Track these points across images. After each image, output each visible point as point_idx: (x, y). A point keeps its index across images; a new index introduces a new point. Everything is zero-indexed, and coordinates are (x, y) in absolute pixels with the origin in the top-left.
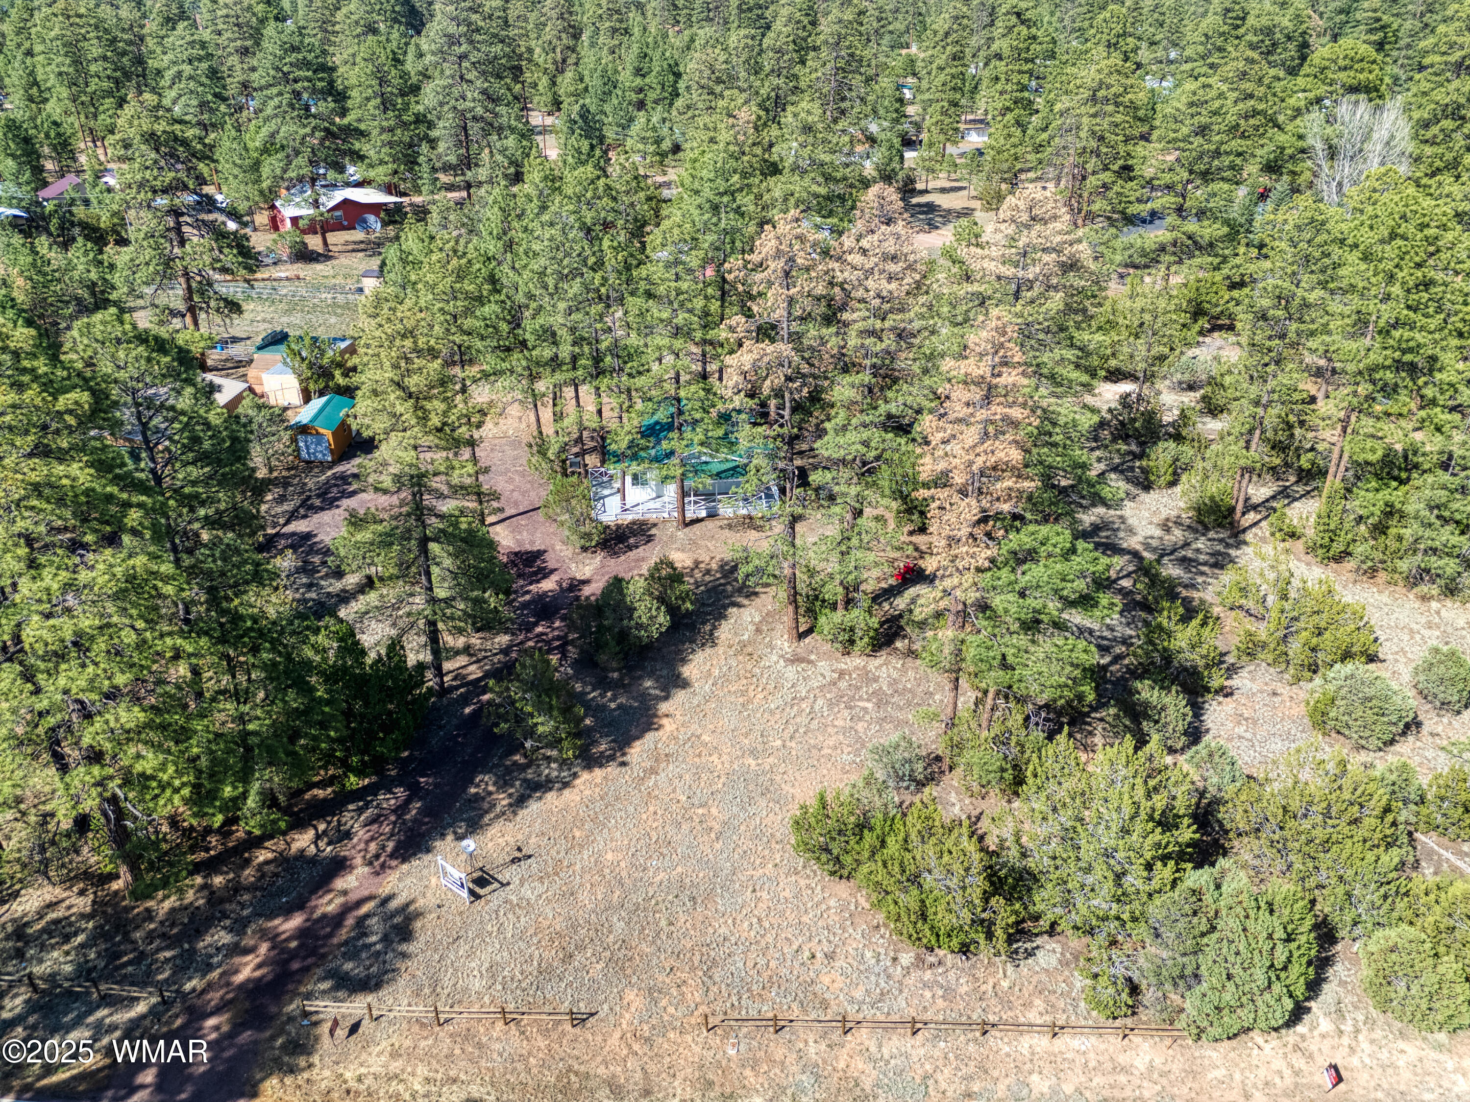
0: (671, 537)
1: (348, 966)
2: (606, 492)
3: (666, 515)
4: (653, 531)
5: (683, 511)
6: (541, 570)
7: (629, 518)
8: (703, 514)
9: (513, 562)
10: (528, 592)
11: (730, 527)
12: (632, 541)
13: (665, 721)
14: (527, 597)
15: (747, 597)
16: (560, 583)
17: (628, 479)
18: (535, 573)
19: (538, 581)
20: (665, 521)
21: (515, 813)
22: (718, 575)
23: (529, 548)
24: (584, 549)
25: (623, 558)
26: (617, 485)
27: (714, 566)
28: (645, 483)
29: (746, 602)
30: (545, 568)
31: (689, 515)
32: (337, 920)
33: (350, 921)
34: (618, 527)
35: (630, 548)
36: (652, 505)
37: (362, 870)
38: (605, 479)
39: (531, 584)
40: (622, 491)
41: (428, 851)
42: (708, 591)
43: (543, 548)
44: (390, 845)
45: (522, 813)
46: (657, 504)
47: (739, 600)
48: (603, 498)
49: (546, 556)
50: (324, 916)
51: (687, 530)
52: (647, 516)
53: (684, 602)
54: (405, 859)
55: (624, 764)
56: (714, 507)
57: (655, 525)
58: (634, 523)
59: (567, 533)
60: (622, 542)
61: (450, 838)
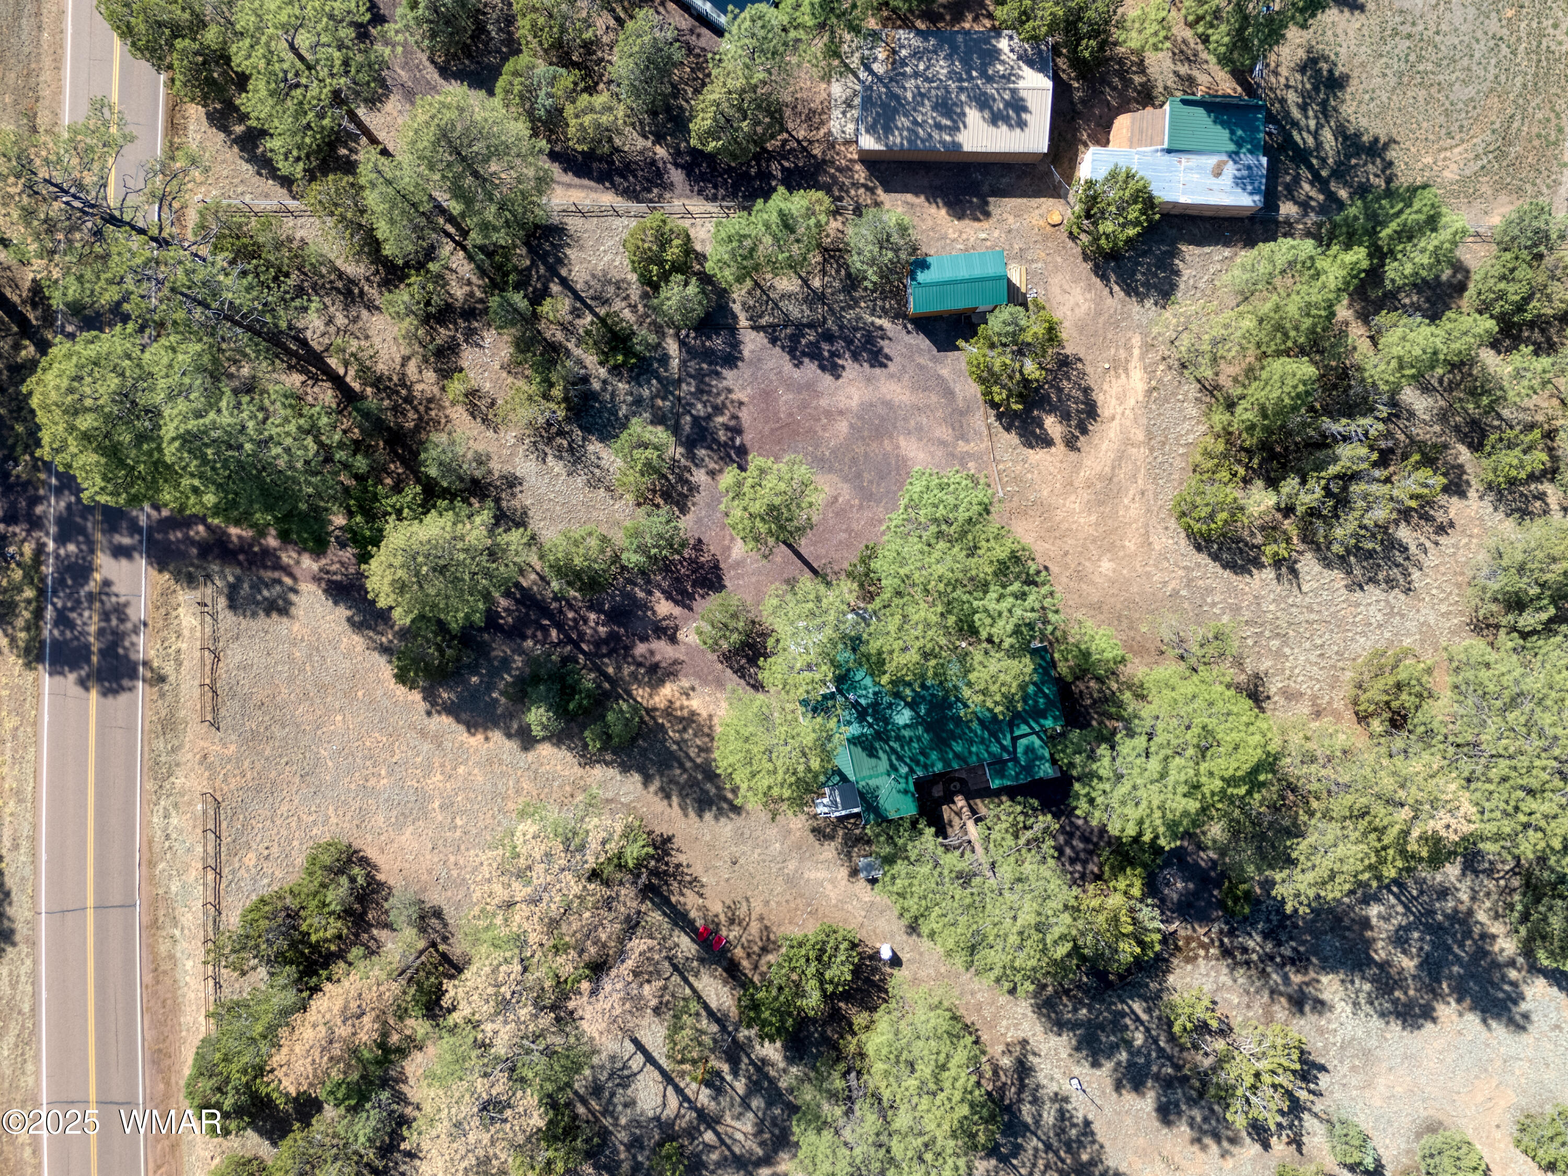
1: (246, 586)
13: (480, 737)
16: (669, 617)
21: (375, 649)
32: (279, 566)
33: (276, 575)
37: (315, 567)
41: (336, 603)
42: (670, 752)
44: (338, 578)
45: (376, 655)
50: (279, 558)
54: (325, 591)
55: (429, 714)
61: (349, 613)
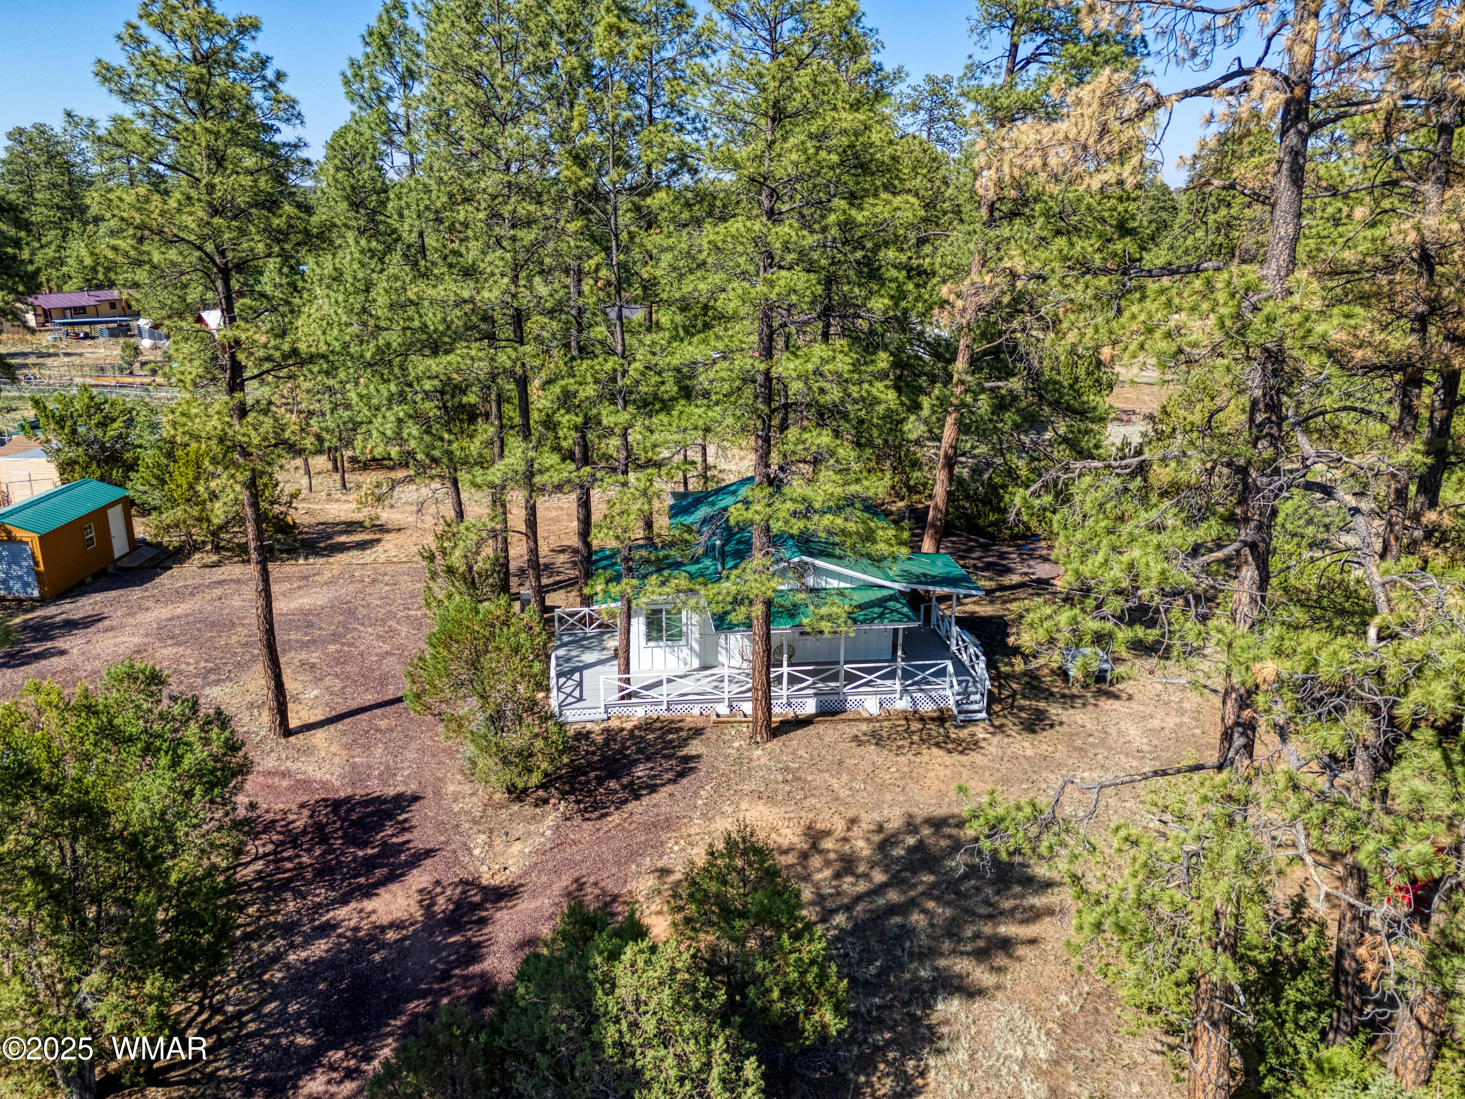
0: (738, 761)
2: (589, 657)
3: (723, 709)
4: (694, 748)
5: (768, 698)
6: (389, 851)
7: (639, 713)
8: (810, 707)
9: (320, 828)
10: (326, 929)
11: (877, 738)
12: (640, 771)
14: (320, 948)
15: (982, 955)
16: (428, 899)
17: (638, 626)
18: (369, 864)
19: (368, 892)
20: (720, 722)
22: (879, 877)
23: (376, 788)
24: (517, 794)
25: (615, 818)
26: (612, 643)
27: (862, 847)
28: (675, 636)
29: (981, 975)
30: (400, 848)
31: (780, 711)
34: (610, 735)
35: (635, 792)
36: (689, 685)
38: (590, 631)
39: (344, 900)
40: (623, 656)
42: (859, 929)
43: (412, 788)
46: (704, 683)
47: (962, 965)
48: (580, 669)
49: (415, 814)
51: (775, 745)
52: (679, 711)
53: (812, 1002)
56: (835, 692)
57: (698, 732)
58: (647, 725)
59: (470, 749)
60: (615, 775)
